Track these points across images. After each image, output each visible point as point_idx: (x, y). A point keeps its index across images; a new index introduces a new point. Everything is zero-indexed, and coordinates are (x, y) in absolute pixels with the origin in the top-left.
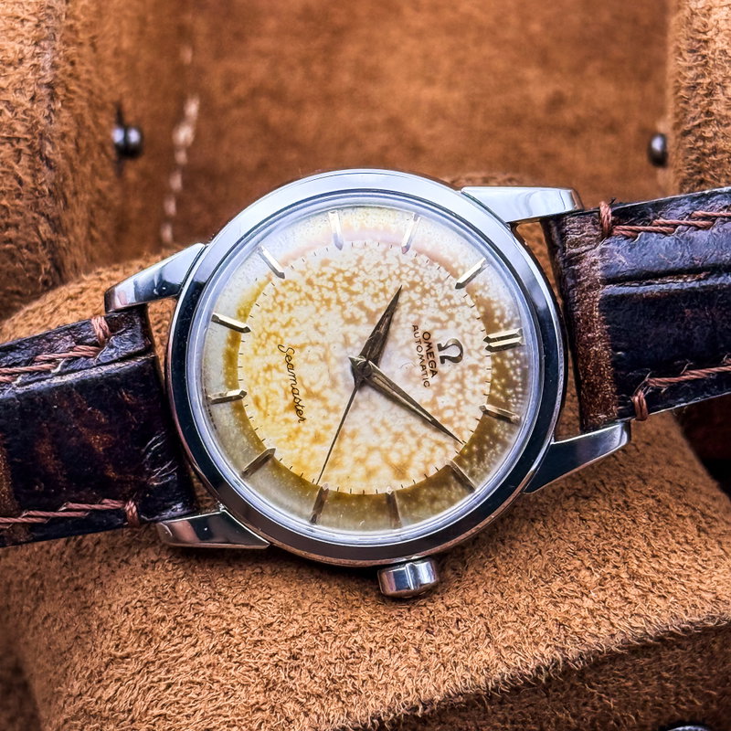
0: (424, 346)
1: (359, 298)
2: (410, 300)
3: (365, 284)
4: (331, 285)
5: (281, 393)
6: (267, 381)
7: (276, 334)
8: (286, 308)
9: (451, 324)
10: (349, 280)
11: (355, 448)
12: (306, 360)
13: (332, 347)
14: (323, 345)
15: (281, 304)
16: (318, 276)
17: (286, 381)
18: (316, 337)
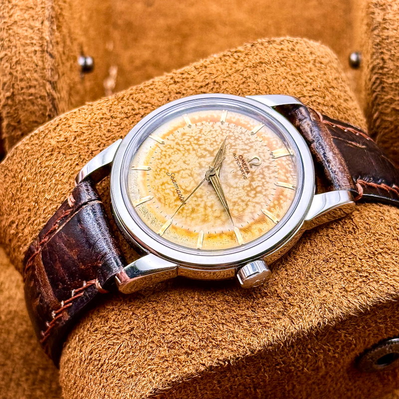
0: (241, 162)
1: (204, 146)
2: (229, 143)
3: (205, 140)
4: (188, 143)
5: (171, 194)
6: (163, 190)
7: (164, 168)
8: (167, 156)
9: (252, 150)
10: (198, 140)
11: (214, 212)
12: (182, 177)
13: (194, 169)
14: (189, 169)
15: (165, 155)
16: (181, 140)
17: (173, 188)
18: (184, 166)
